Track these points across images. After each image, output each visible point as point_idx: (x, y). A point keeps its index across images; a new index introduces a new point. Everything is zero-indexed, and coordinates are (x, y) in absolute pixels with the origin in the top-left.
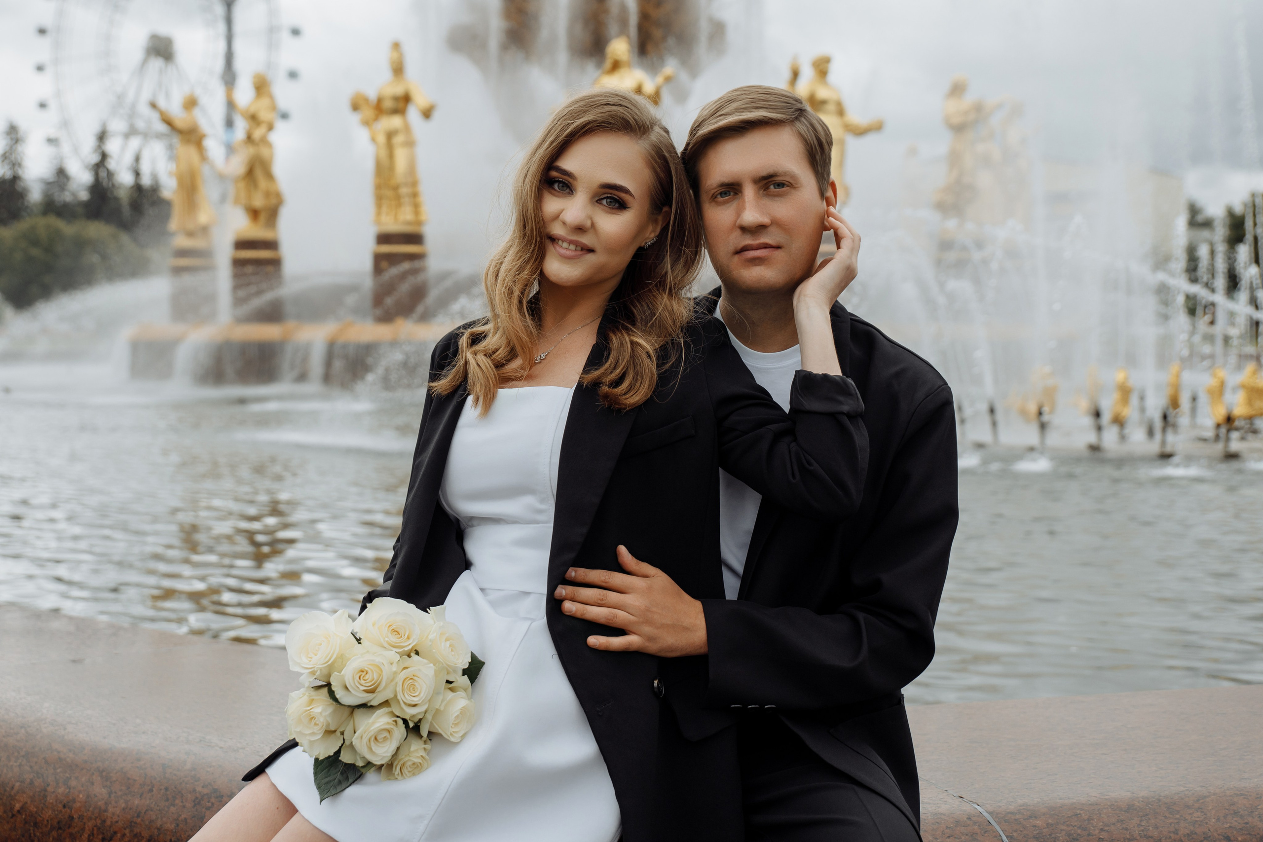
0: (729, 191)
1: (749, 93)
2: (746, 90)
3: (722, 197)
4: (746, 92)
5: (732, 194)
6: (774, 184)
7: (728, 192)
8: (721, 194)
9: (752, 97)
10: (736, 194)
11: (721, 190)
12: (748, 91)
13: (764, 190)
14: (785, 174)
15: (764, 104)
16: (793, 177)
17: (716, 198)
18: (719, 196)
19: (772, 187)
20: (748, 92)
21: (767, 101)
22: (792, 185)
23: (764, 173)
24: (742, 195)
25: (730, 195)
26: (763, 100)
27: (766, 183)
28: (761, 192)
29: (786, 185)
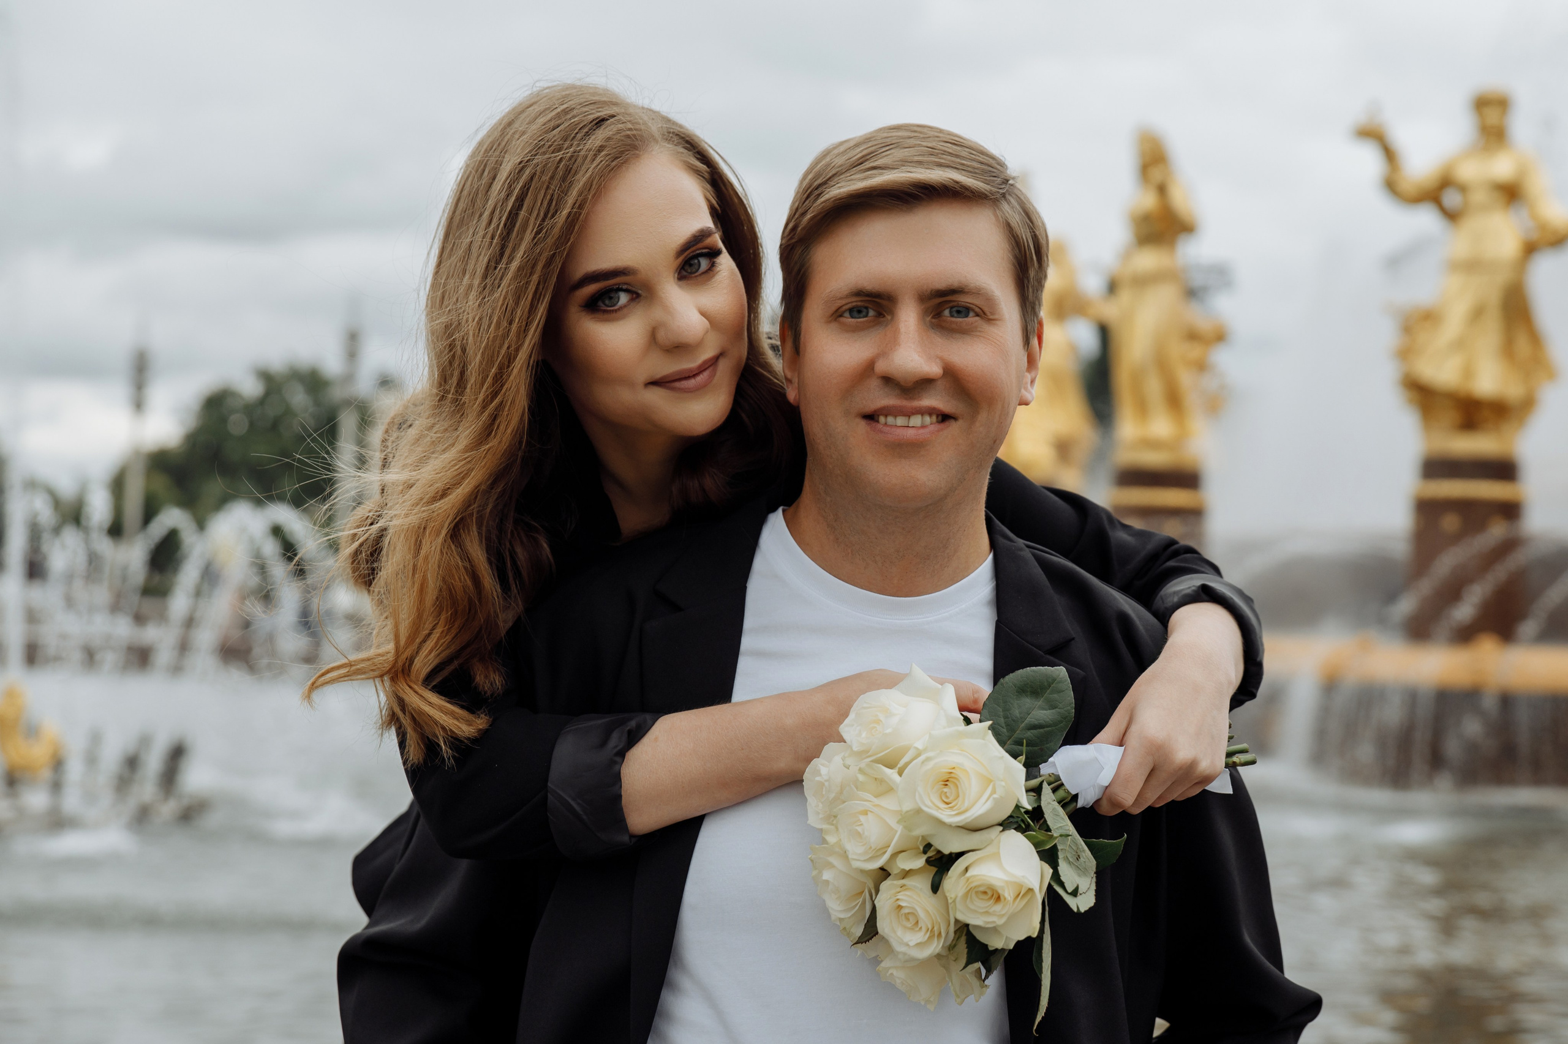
0: (867, 308)
1: (924, 138)
2: (915, 131)
3: (852, 317)
4: (916, 134)
5: (871, 313)
6: (952, 308)
7: (865, 310)
8: (851, 310)
9: (930, 145)
10: (880, 315)
11: (854, 304)
12: (921, 133)
13: (933, 317)
14: (978, 292)
15: (952, 161)
16: (990, 300)
17: (841, 316)
18: (847, 314)
19: (947, 312)
20: (922, 136)
21: (957, 156)
22: (985, 313)
23: (941, 284)
24: (892, 319)
25: (866, 316)
26: (950, 154)
27: (940, 303)
28: (929, 319)
29: (973, 310)
